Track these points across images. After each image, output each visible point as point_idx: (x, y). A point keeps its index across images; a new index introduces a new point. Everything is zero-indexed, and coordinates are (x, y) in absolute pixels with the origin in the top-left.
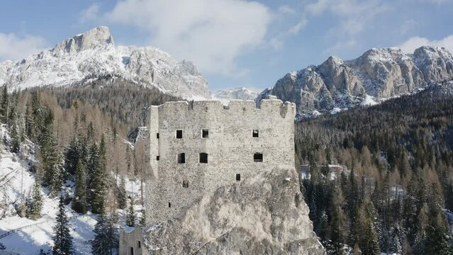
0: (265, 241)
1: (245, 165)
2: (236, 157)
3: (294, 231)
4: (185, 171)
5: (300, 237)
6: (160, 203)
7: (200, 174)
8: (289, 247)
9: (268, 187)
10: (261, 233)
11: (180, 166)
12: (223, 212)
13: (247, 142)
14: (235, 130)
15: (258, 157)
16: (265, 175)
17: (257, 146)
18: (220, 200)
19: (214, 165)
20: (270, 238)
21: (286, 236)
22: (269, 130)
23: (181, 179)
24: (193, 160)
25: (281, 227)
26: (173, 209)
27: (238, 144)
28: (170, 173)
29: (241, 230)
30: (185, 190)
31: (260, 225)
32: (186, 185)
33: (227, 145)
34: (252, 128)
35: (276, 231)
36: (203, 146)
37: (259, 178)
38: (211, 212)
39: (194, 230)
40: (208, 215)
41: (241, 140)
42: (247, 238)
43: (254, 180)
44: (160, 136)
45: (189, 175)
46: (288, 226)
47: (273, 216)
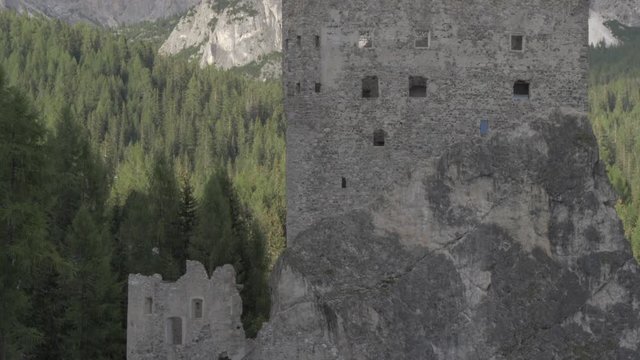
0: (537, 251)
1: (497, 104)
2: (482, 87)
3: (593, 236)
4: (378, 114)
5: (603, 248)
6: (322, 180)
7: (411, 119)
8: (582, 264)
9: (543, 149)
10: (530, 236)
11: (367, 104)
12: (459, 198)
13: (500, 59)
14: (479, 34)
15: (521, 88)
16: (535, 125)
17: (520, 68)
18: (453, 171)
19: (439, 101)
20: (545, 244)
21: (578, 242)
22: (543, 37)
23: (370, 129)
24: (395, 94)
25: (569, 227)
26: (351, 191)
27: (484, 62)
28: (344, 117)
29: (495, 229)
30: (379, 151)
31: (526, 219)
32: (379, 140)
33: (463, 62)
34: (510, 32)
35: (558, 233)
36: (417, 63)
37: (525, 131)
38: (438, 194)
39: (401, 231)
40: (430, 198)
41: (491, 55)
42: (504, 246)
43: (515, 134)
44: (323, 41)
45: (387, 122)
46: (582, 223)
47: (553, 204)
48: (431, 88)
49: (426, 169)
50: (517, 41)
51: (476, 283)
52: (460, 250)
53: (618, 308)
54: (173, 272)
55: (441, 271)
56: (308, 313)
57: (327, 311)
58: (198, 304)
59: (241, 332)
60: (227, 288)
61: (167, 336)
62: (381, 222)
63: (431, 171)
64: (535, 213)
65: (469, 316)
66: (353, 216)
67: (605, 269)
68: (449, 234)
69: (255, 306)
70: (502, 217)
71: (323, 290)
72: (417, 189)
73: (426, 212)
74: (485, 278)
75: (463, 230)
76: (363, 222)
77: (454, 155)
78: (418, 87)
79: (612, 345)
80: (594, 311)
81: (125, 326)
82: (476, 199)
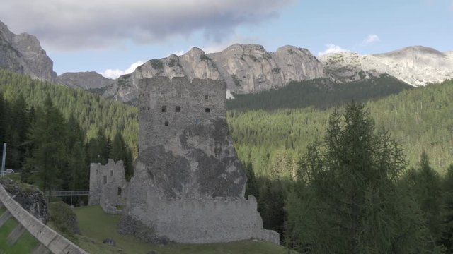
0: (212, 156)
1: (201, 114)
2: (196, 110)
3: (227, 152)
4: (167, 117)
5: (230, 155)
6: (150, 136)
7: (176, 118)
8: (224, 160)
9: (213, 127)
10: (210, 152)
11: (164, 113)
12: (189, 141)
13: (202, 102)
14: (196, 95)
15: (208, 110)
16: (211, 121)
17: (207, 105)
18: (188, 133)
19: (184, 113)
20: (214, 154)
21: (223, 154)
22: (214, 96)
23: (164, 121)
24: (171, 111)
25: (221, 150)
26: (158, 139)
27: (197, 103)
28: (157, 117)
29: (200, 150)
30: (167, 127)
31: (208, 147)
32: (167, 124)
33: (191, 103)
34: (205, 94)
35: (218, 151)
36: (178, 102)
37: (209, 122)
38: (183, 140)
39: (173, 150)
40: (182, 141)
41: (199, 101)
42: (202, 155)
43: (206, 123)
44: (151, 95)
45: (169, 119)
46: (224, 149)
47: (216, 143)
48: (182, 110)
49: (180, 133)
50: (207, 97)
51: (194, 166)
52: (190, 156)
53: (234, 172)
54: (104, 162)
55: (184, 162)
56: (145, 174)
57: (151, 174)
58: (112, 172)
59: (125, 180)
60: (121, 167)
61: (102, 181)
62: (167, 148)
63: (182, 133)
64: (211, 145)
65: (192, 175)
66: (159, 146)
67: (230, 161)
68: (186, 151)
69: (129, 172)
70: (202, 147)
71: (149, 167)
72: (177, 139)
73: (180, 145)
74: (196, 164)
75: (190, 150)
76: (162, 148)
77: (189, 129)
78: (178, 109)
79: (232, 183)
80: (227, 173)
81: (89, 179)
82: (194, 141)
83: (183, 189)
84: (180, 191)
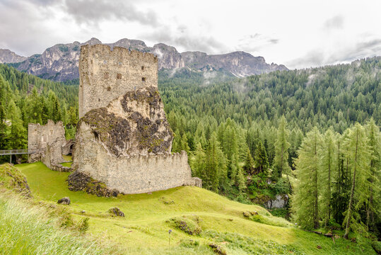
0: (147, 118)
1: (138, 82)
2: (135, 78)
3: (159, 115)
4: (109, 83)
5: (161, 118)
6: (93, 99)
7: (117, 85)
8: (157, 122)
9: (148, 94)
10: (145, 115)
11: (106, 80)
12: (129, 105)
13: (139, 72)
14: (134, 65)
15: (143, 79)
16: (147, 88)
17: (144, 74)
18: (128, 98)
19: (125, 81)
21: (156, 116)
22: (149, 67)
23: (106, 86)
24: (113, 78)
25: (154, 114)
26: (101, 102)
27: (135, 72)
28: (99, 83)
29: (138, 113)
30: (109, 92)
31: (145, 111)
32: (109, 89)
33: (130, 71)
34: (141, 65)
35: (152, 114)
36: (119, 70)
37: (144, 90)
38: (124, 104)
39: (115, 113)
40: (122, 105)
41: (137, 70)
42: (140, 117)
43: (142, 90)
44: (93, 62)
45: (111, 85)
46: (157, 112)
47: (151, 107)
48: (123, 77)
50: (143, 68)
51: (133, 126)
52: (130, 118)
53: (164, 132)
55: (124, 122)
56: (90, 134)
57: (95, 133)
62: (109, 110)
63: (122, 98)
64: (147, 109)
65: (132, 134)
66: (102, 109)
67: (162, 123)
68: (127, 114)
70: (139, 110)
71: (94, 128)
72: (118, 103)
73: (121, 108)
74: (136, 125)
75: (130, 113)
76: (105, 110)
77: (128, 94)
78: (119, 76)
79: (163, 140)
80: (159, 133)
82: (132, 104)
83: (125, 146)
84: (122, 147)
